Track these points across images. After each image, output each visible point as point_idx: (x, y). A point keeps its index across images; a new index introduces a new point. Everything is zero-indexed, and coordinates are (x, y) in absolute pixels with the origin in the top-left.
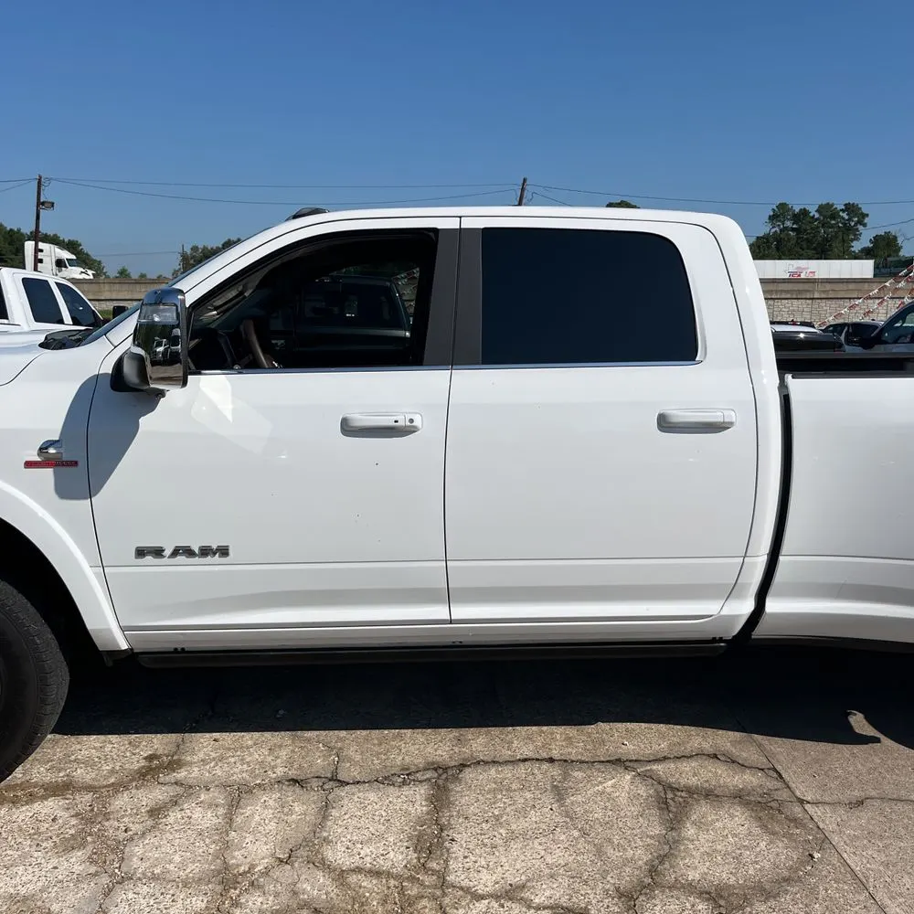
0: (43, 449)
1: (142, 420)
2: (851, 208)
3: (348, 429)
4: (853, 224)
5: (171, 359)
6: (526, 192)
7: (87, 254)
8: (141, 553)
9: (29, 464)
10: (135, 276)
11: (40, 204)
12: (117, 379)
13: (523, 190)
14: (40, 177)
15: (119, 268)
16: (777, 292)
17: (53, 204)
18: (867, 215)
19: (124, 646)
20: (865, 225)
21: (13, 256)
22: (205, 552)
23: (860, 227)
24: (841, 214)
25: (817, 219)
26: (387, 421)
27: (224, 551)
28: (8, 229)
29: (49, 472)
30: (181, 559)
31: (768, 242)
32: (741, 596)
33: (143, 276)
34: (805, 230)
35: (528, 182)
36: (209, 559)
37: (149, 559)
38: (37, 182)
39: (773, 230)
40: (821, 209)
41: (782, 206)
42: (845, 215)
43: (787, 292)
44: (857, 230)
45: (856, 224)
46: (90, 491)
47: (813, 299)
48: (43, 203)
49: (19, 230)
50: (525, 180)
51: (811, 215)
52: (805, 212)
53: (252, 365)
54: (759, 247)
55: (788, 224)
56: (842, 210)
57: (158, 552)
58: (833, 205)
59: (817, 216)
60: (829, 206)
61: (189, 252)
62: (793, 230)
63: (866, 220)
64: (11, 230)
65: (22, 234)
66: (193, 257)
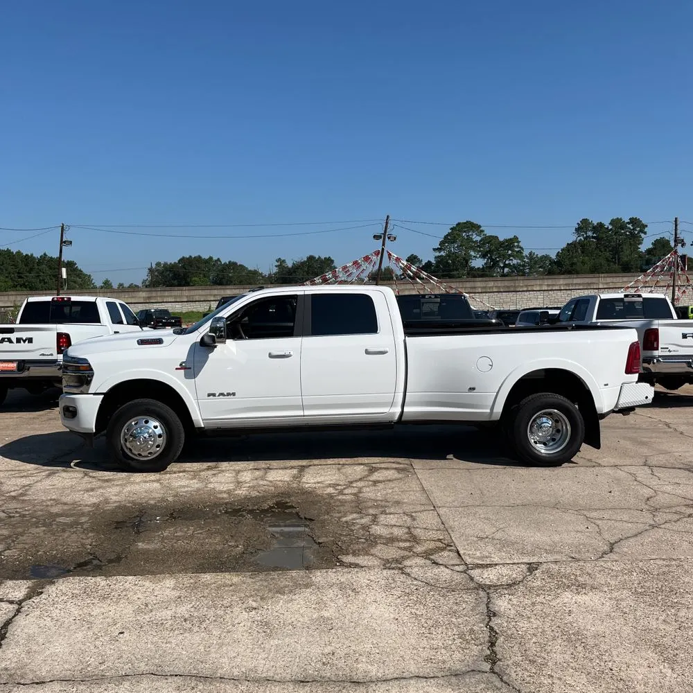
0: (181, 365)
1: (210, 355)
2: (634, 221)
3: (271, 356)
4: (636, 232)
5: (221, 337)
6: (389, 225)
7: (80, 271)
8: (209, 395)
9: (177, 369)
10: (115, 286)
11: (62, 242)
12: (202, 343)
13: (387, 223)
14: (63, 225)
15: (104, 280)
16: (573, 284)
17: (71, 242)
18: (647, 226)
19: (203, 426)
20: (645, 233)
21: (28, 274)
22: (229, 394)
23: (642, 235)
24: (628, 226)
25: (611, 229)
26: (283, 353)
27: (234, 394)
28: (24, 254)
29: (183, 371)
30: (221, 397)
31: (575, 247)
32: (395, 406)
33: (121, 285)
34: (602, 238)
35: (390, 218)
36: (229, 397)
37: (211, 397)
38: (60, 228)
39: (579, 238)
40: (613, 222)
41: (585, 221)
42: (630, 226)
43: (580, 284)
44: (640, 237)
45: (639, 233)
46: (194, 376)
47: (599, 289)
48: (65, 242)
49: (32, 255)
50: (388, 217)
51: (606, 227)
52: (601, 225)
53: (241, 338)
54: (568, 251)
55: (590, 234)
56: (628, 223)
57: (214, 395)
58: (621, 219)
59: (610, 227)
60: (619, 220)
61: (154, 266)
62: (593, 237)
63: (646, 230)
64: (27, 255)
65: (34, 258)
66: (157, 270)
